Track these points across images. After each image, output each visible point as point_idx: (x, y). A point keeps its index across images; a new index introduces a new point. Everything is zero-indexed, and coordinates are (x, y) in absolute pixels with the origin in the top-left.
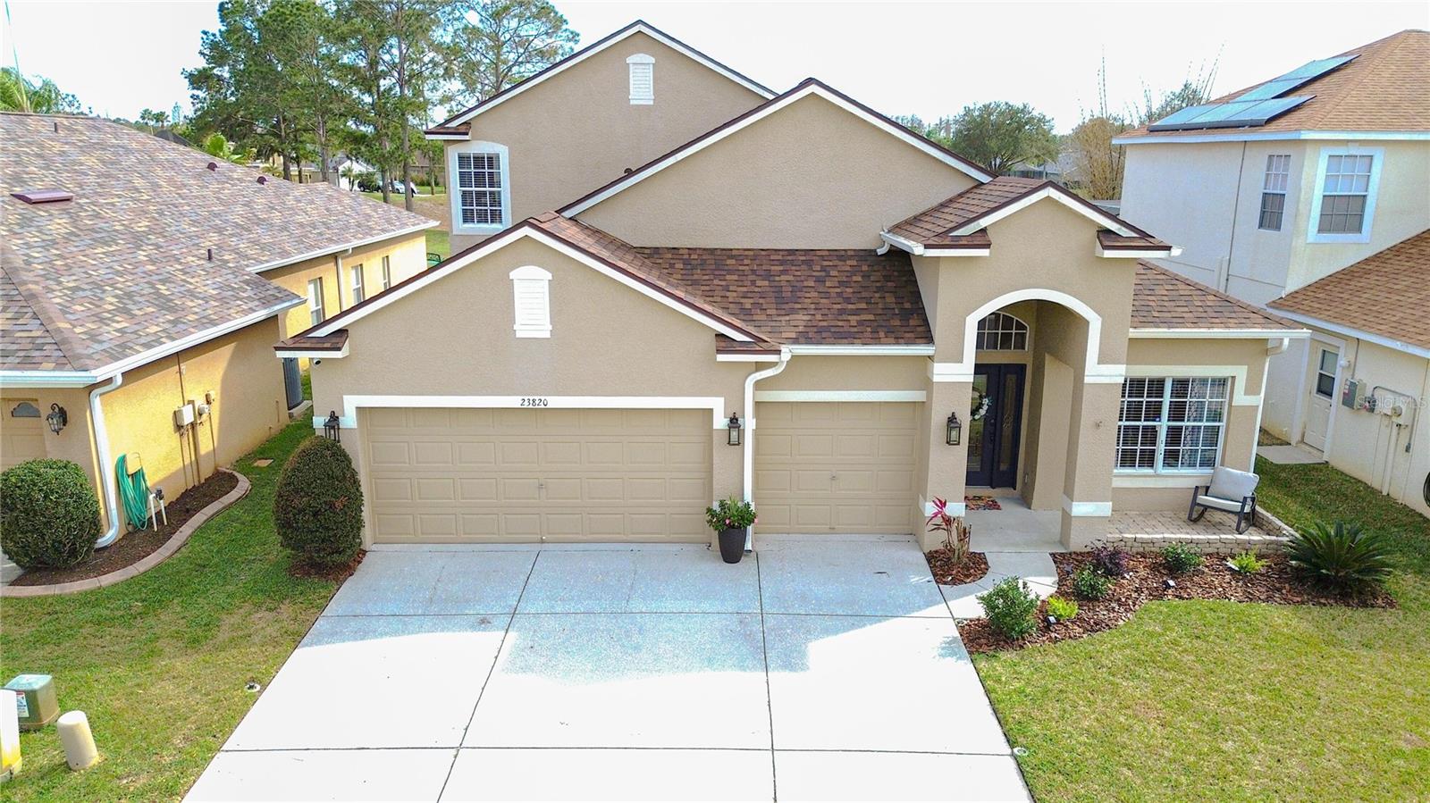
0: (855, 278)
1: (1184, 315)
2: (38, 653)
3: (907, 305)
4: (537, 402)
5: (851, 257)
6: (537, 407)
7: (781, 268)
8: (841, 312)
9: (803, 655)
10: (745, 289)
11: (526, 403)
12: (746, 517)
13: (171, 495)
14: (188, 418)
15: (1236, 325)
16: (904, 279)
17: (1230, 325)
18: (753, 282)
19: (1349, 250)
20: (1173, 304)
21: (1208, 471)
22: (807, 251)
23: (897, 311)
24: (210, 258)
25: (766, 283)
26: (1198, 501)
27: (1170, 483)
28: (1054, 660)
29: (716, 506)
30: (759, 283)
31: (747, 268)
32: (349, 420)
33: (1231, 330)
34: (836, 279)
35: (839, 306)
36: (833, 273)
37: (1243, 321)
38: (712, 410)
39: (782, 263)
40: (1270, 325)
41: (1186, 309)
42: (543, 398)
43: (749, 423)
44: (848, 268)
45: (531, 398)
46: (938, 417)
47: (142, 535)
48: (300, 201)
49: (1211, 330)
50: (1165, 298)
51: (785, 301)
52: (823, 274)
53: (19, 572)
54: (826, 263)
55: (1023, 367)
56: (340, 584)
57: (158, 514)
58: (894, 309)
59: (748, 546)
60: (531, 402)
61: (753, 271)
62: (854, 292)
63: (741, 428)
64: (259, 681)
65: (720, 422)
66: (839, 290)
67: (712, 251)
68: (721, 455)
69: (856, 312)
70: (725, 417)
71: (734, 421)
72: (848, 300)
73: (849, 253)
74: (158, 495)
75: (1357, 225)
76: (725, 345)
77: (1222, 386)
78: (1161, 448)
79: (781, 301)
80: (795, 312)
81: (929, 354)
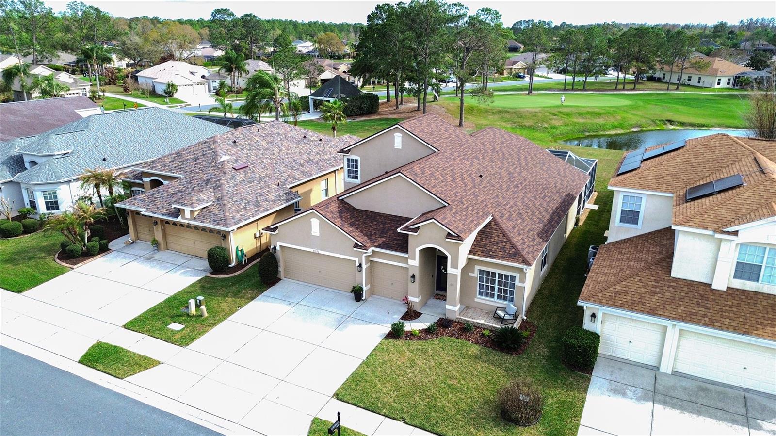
2: (208, 291)
4: (317, 251)
13: (249, 256)
14: (258, 235)
15: (511, 261)
19: (632, 231)
24: (278, 185)
25: (382, 226)
28: (400, 344)
29: (355, 286)
32: (278, 248)
37: (515, 260)
38: (356, 261)
39: (391, 220)
40: (522, 263)
43: (364, 266)
46: (410, 274)
47: (240, 265)
49: (502, 262)
53: (212, 271)
56: (270, 287)
57: (245, 261)
59: (362, 298)
60: (315, 251)
63: (362, 267)
64: (240, 307)
65: (357, 264)
68: (357, 273)
71: (360, 264)
74: (246, 255)
75: (635, 222)
76: (356, 246)
77: (513, 278)
78: (496, 293)
79: (382, 232)
80: (383, 237)
81: (407, 256)
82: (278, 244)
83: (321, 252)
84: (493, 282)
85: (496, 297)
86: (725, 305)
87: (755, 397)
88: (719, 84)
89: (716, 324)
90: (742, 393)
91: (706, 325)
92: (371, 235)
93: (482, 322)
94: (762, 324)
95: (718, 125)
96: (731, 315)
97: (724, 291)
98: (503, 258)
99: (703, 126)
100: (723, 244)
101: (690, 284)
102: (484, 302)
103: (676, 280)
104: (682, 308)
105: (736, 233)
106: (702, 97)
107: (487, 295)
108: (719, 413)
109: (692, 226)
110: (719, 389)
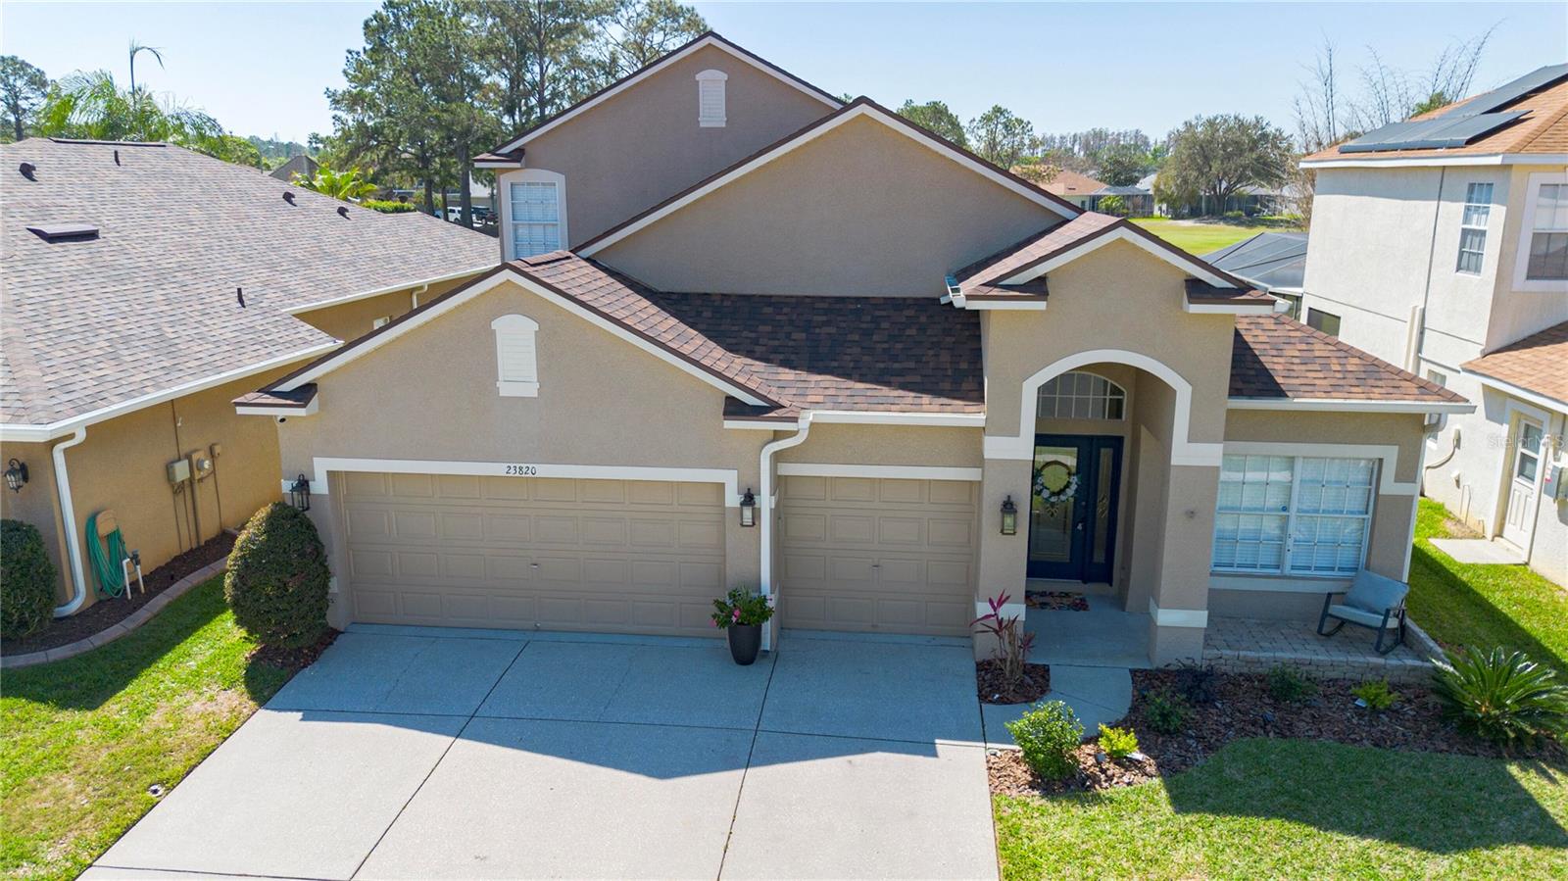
0: (908, 332)
1: (1317, 382)
3: (964, 366)
4: (524, 470)
5: (909, 306)
6: (523, 475)
7: (824, 318)
8: (885, 372)
10: (777, 343)
11: (512, 471)
12: (761, 612)
14: (183, 473)
15: (1379, 396)
16: (967, 333)
17: (1372, 395)
18: (788, 335)
20: (1303, 367)
21: (1349, 573)
22: (858, 299)
23: (949, 373)
24: (240, 297)
25: (804, 335)
26: (1330, 611)
27: (1300, 587)
30: (795, 336)
31: (785, 318)
32: (319, 485)
33: (1373, 402)
34: (886, 332)
35: (882, 365)
36: (885, 325)
37: (1391, 390)
38: (724, 484)
39: (826, 312)
40: (1426, 397)
41: (1321, 375)
42: (531, 466)
43: (766, 501)
44: (904, 320)
45: (518, 466)
46: (991, 502)
47: (111, 604)
48: (381, 233)
49: (1348, 401)
50: (1297, 361)
51: (820, 358)
52: (873, 325)
54: (878, 313)
55: (1119, 440)
57: (134, 584)
58: (946, 369)
59: (764, 646)
60: (518, 470)
62: (902, 349)
63: (756, 506)
65: (733, 499)
66: (886, 346)
67: (749, 297)
68: (735, 537)
70: (739, 494)
71: (749, 499)
72: (894, 358)
73: (908, 302)
74: (135, 559)
76: (734, 411)
77: (1369, 469)
81: (977, 420)
82: (321, 469)
83: (544, 471)
85: (1287, 557)
102: (1245, 585)
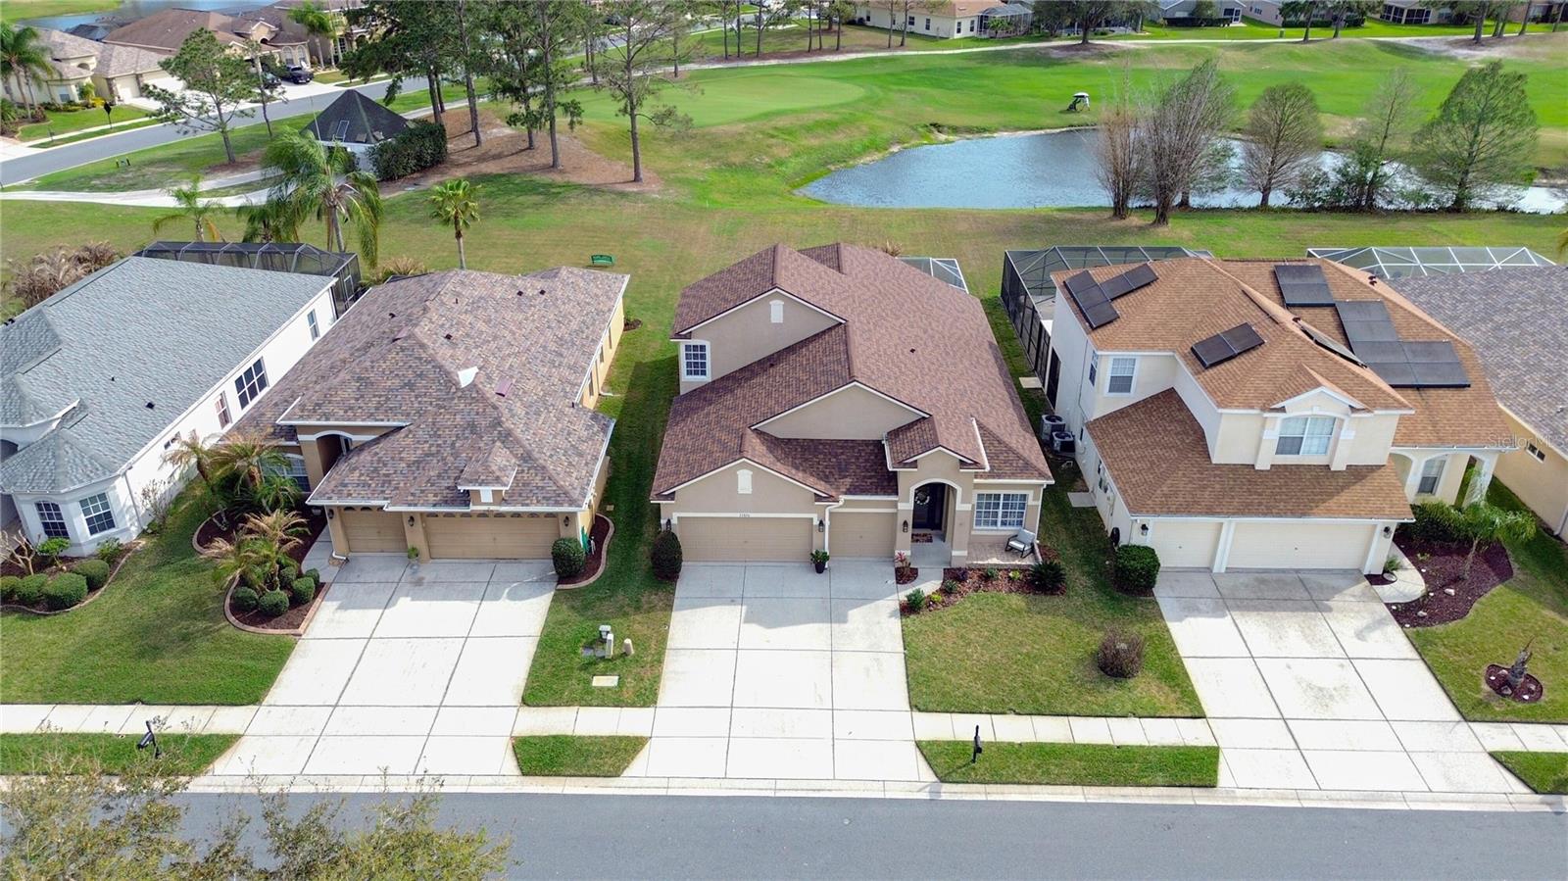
0: (871, 457)
4: (746, 515)
5: (871, 444)
6: (745, 517)
7: (841, 451)
8: (865, 477)
9: (846, 616)
10: (826, 463)
11: (742, 515)
12: (826, 558)
15: (1026, 477)
17: (1024, 477)
18: (830, 459)
19: (1123, 400)
21: (1018, 528)
22: (852, 441)
24: (573, 406)
25: (835, 459)
26: (1009, 544)
27: (1003, 533)
28: (928, 619)
29: (814, 553)
30: (832, 459)
31: (827, 450)
32: (674, 521)
33: (1024, 481)
34: (863, 457)
35: (864, 474)
36: (862, 454)
37: (1030, 475)
38: (813, 518)
39: (842, 447)
40: (1040, 478)
41: (1009, 469)
42: (748, 514)
43: (827, 523)
44: (869, 451)
46: (900, 522)
47: (589, 556)
49: (1016, 480)
51: (843, 470)
52: (858, 454)
53: (562, 578)
54: (859, 448)
56: (676, 582)
57: (593, 548)
59: (826, 566)
61: (830, 453)
62: (870, 466)
63: (824, 525)
65: (816, 522)
66: (864, 464)
67: (812, 440)
68: (816, 534)
69: (870, 477)
70: (818, 521)
71: (821, 523)
72: (867, 470)
73: (870, 442)
75: (1127, 389)
76: (818, 498)
77: (1024, 497)
78: (1000, 519)
79: (841, 470)
80: (846, 477)
81: (896, 499)
82: (675, 516)
83: (752, 515)
84: (997, 505)
85: (999, 523)
86: (1275, 487)
87: (1308, 576)
88: (959, 31)
89: (1274, 511)
90: (1296, 575)
91: (1265, 515)
92: (827, 477)
93: (994, 561)
94: (1313, 501)
95: (1004, 126)
96: (1284, 497)
97: (1268, 471)
98: (1013, 475)
99: (985, 130)
100: (1268, 422)
101: (1234, 469)
102: (985, 533)
103: (1219, 466)
104: (1237, 500)
105: (1283, 410)
106: (948, 64)
107: (986, 523)
108: (1290, 603)
109: (1237, 407)
110: (1275, 576)
